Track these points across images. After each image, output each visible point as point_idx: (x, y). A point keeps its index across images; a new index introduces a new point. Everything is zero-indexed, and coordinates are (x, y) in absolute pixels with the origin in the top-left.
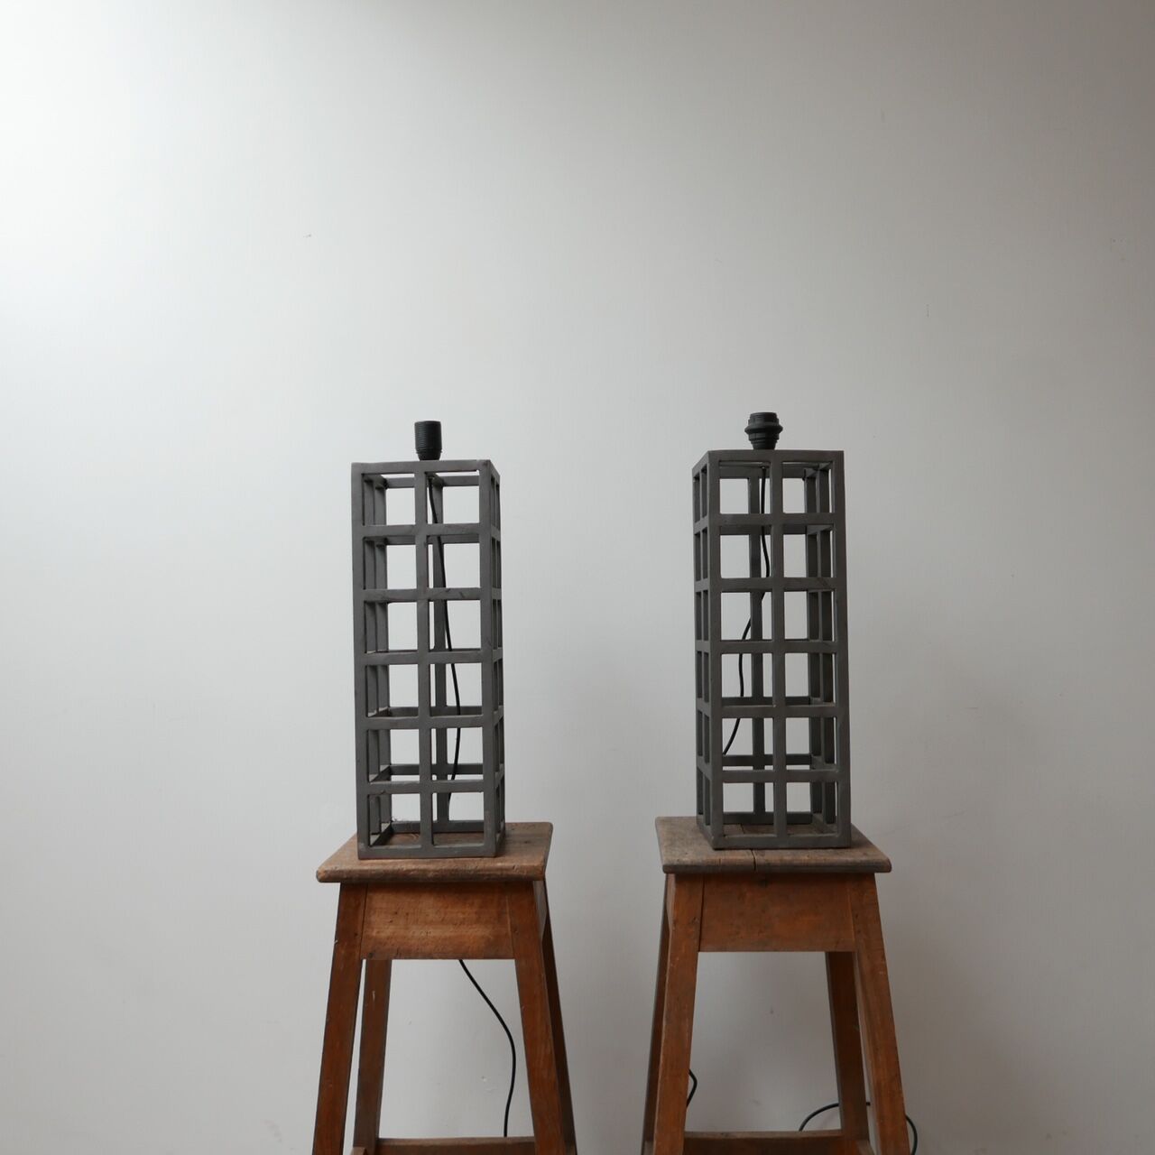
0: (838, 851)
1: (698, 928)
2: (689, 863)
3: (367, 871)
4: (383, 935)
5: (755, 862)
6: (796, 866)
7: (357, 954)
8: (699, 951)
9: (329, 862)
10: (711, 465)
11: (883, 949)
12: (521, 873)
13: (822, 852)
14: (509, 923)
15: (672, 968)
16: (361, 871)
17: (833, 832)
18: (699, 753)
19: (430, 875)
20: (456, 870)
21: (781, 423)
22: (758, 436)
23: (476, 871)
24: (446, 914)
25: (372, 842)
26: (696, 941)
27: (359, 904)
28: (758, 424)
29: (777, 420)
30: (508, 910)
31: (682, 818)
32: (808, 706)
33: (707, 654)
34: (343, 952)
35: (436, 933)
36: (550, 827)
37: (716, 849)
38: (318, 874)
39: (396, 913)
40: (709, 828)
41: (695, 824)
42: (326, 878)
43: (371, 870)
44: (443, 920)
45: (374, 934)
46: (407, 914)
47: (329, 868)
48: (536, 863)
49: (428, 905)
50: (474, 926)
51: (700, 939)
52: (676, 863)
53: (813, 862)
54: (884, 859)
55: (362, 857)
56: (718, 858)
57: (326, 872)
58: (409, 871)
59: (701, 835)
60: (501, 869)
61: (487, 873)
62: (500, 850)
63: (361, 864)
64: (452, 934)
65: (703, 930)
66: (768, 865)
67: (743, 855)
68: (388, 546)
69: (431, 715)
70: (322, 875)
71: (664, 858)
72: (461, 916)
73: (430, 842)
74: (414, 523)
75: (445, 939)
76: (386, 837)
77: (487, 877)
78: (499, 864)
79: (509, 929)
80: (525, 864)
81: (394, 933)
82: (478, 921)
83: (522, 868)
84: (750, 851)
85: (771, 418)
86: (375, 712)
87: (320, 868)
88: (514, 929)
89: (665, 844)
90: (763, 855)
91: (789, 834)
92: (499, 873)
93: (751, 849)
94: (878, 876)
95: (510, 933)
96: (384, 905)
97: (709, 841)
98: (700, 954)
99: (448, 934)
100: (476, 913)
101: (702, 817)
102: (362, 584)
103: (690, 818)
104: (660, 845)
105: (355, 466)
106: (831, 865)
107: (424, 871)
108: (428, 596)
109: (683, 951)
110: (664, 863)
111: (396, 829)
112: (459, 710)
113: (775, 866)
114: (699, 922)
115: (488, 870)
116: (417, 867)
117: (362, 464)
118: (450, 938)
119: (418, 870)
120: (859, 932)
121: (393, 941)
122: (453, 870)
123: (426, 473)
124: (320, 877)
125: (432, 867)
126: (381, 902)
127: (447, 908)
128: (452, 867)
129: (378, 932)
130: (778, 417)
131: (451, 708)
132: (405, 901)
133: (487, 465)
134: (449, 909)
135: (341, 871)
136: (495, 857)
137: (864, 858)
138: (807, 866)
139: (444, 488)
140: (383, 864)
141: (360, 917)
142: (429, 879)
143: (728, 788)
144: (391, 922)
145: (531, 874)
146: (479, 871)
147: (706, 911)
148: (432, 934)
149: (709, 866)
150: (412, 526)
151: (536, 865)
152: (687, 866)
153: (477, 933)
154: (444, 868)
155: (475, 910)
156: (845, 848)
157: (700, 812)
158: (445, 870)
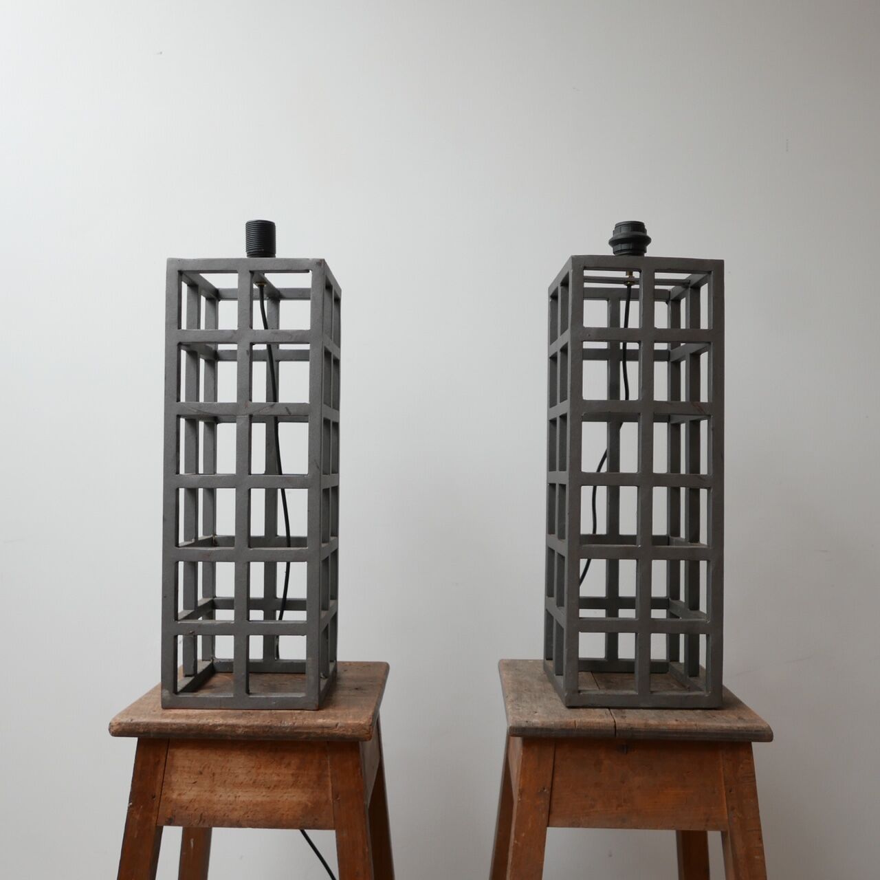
0: (708, 713)
1: (548, 801)
2: (539, 726)
3: (167, 724)
4: (185, 798)
5: (615, 727)
6: (664, 732)
7: (154, 819)
8: (548, 826)
9: (127, 712)
10: (573, 272)
11: (760, 830)
12: (345, 732)
13: (690, 714)
14: (330, 788)
15: (516, 845)
16: (160, 724)
17: (701, 690)
18: (549, 593)
19: (240, 731)
20: (270, 727)
21: (649, 234)
22: (624, 246)
23: (293, 728)
24: (258, 775)
25: (179, 688)
26: (544, 816)
27: (159, 762)
28: (624, 233)
29: (644, 230)
30: (329, 774)
31: (527, 661)
32: (667, 546)
33: (563, 487)
34: (138, 817)
35: (246, 797)
36: (385, 668)
37: (570, 707)
38: (111, 726)
39: (201, 773)
40: (561, 680)
41: (541, 669)
42: (120, 731)
43: (172, 724)
44: (254, 782)
45: (174, 796)
46: (214, 774)
47: (126, 720)
48: (364, 720)
49: (239, 765)
50: (290, 790)
51: (550, 812)
52: (524, 725)
53: (683, 728)
54: (764, 726)
55: (166, 707)
56: (573, 720)
57: (119, 724)
58: (215, 726)
59: (550, 685)
60: (322, 727)
61: (306, 731)
62: (325, 700)
63: (162, 716)
64: (265, 799)
65: (554, 802)
66: (631, 730)
67: (601, 716)
68: (219, 363)
69: (249, 547)
70: (115, 728)
71: (511, 717)
72: (276, 778)
73: (244, 689)
74: (236, 328)
75: (257, 804)
76: (200, 681)
77: (304, 736)
78: (320, 721)
79: (330, 795)
80: (349, 722)
81: (198, 796)
82: (294, 785)
83: (346, 727)
84: (607, 710)
85: (638, 227)
86: (193, 541)
87: (114, 719)
88: (336, 795)
89: (511, 697)
90: (623, 717)
91: (652, 692)
92: (319, 731)
93: (609, 708)
94: (755, 746)
95: (331, 799)
96: (187, 763)
97: (560, 696)
98: (548, 828)
99: (260, 799)
100: (293, 775)
101: (551, 664)
102: (176, 396)
103: (536, 661)
104: (505, 697)
105: (171, 262)
106: (705, 732)
107: (233, 726)
108: (250, 411)
109: (530, 825)
110: (511, 725)
111: (218, 668)
112: (289, 541)
113: (639, 731)
114: (548, 792)
115: (309, 727)
116: (225, 722)
117: (179, 260)
118: (262, 802)
119: (226, 725)
120: (733, 809)
121: (196, 806)
122: (266, 726)
123: (252, 272)
124: (112, 730)
125: (242, 722)
126: (184, 760)
127: (259, 768)
128: (266, 723)
129: (180, 795)
130: (646, 227)
131: (282, 538)
132: (213, 759)
133: (321, 264)
134: (262, 770)
135: (138, 724)
136: (317, 710)
137: (741, 725)
138: (676, 732)
139: (281, 302)
140: (188, 716)
141: (160, 777)
142: (238, 736)
143: (584, 638)
144: (195, 783)
145: (356, 734)
146: (297, 728)
147: (557, 779)
148: (242, 799)
149: (563, 729)
150: (234, 331)
151: (362, 722)
152: (537, 729)
153: (293, 798)
154: (256, 723)
155: (291, 772)
156: (715, 709)
157: (548, 657)
158: (257, 727)
